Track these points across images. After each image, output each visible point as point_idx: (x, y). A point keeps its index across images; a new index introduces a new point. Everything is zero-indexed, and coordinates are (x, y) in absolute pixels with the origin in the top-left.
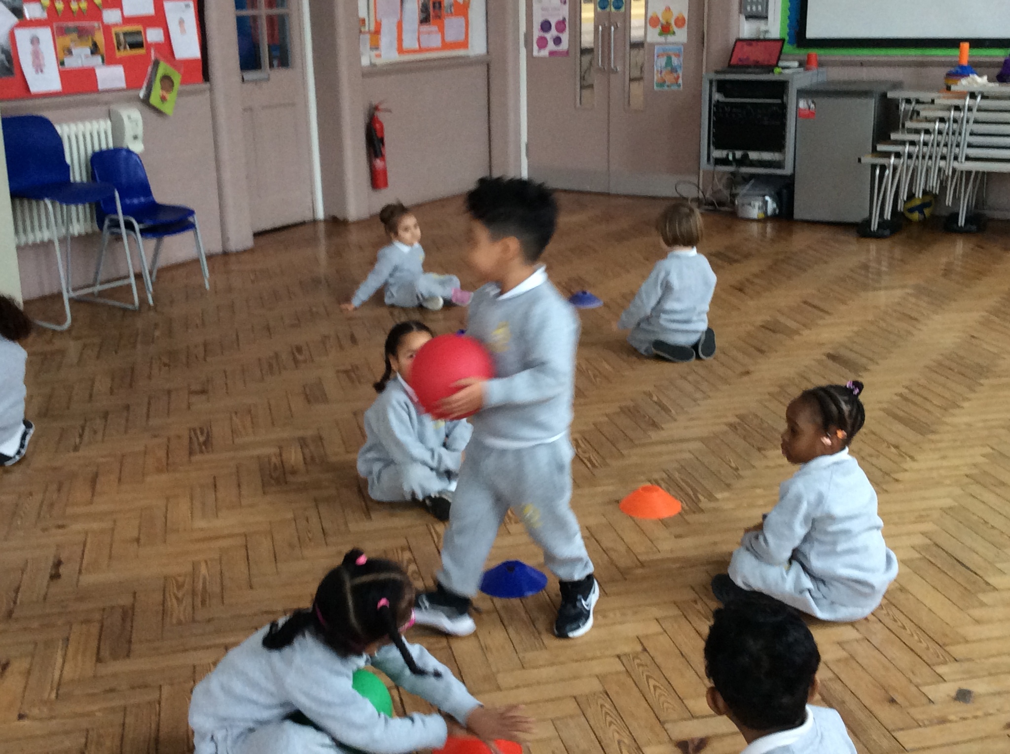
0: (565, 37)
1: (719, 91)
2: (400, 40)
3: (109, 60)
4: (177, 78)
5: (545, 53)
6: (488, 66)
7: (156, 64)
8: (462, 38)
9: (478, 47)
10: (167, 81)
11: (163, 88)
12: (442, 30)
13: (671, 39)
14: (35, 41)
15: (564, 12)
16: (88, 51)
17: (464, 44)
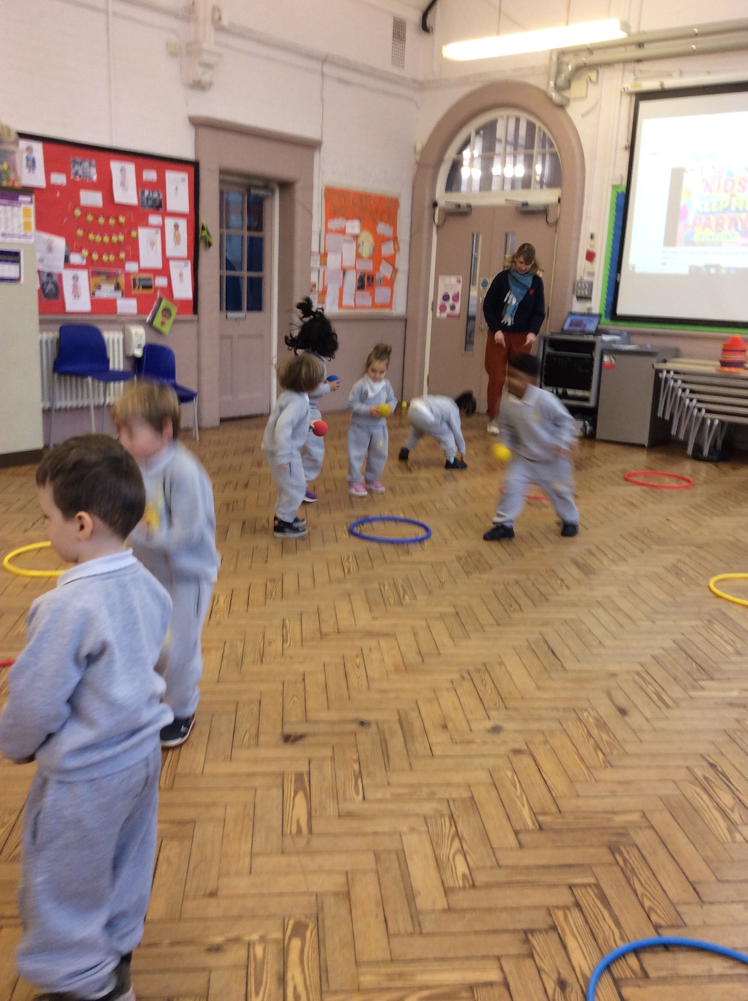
0: (458, 306)
1: (550, 346)
2: (341, 299)
3: (127, 295)
4: (174, 311)
5: (444, 315)
7: (160, 300)
8: (388, 301)
9: (399, 308)
10: (167, 312)
11: (163, 315)
12: (373, 295)
14: (75, 278)
15: (459, 289)
16: (113, 287)
17: (390, 306)
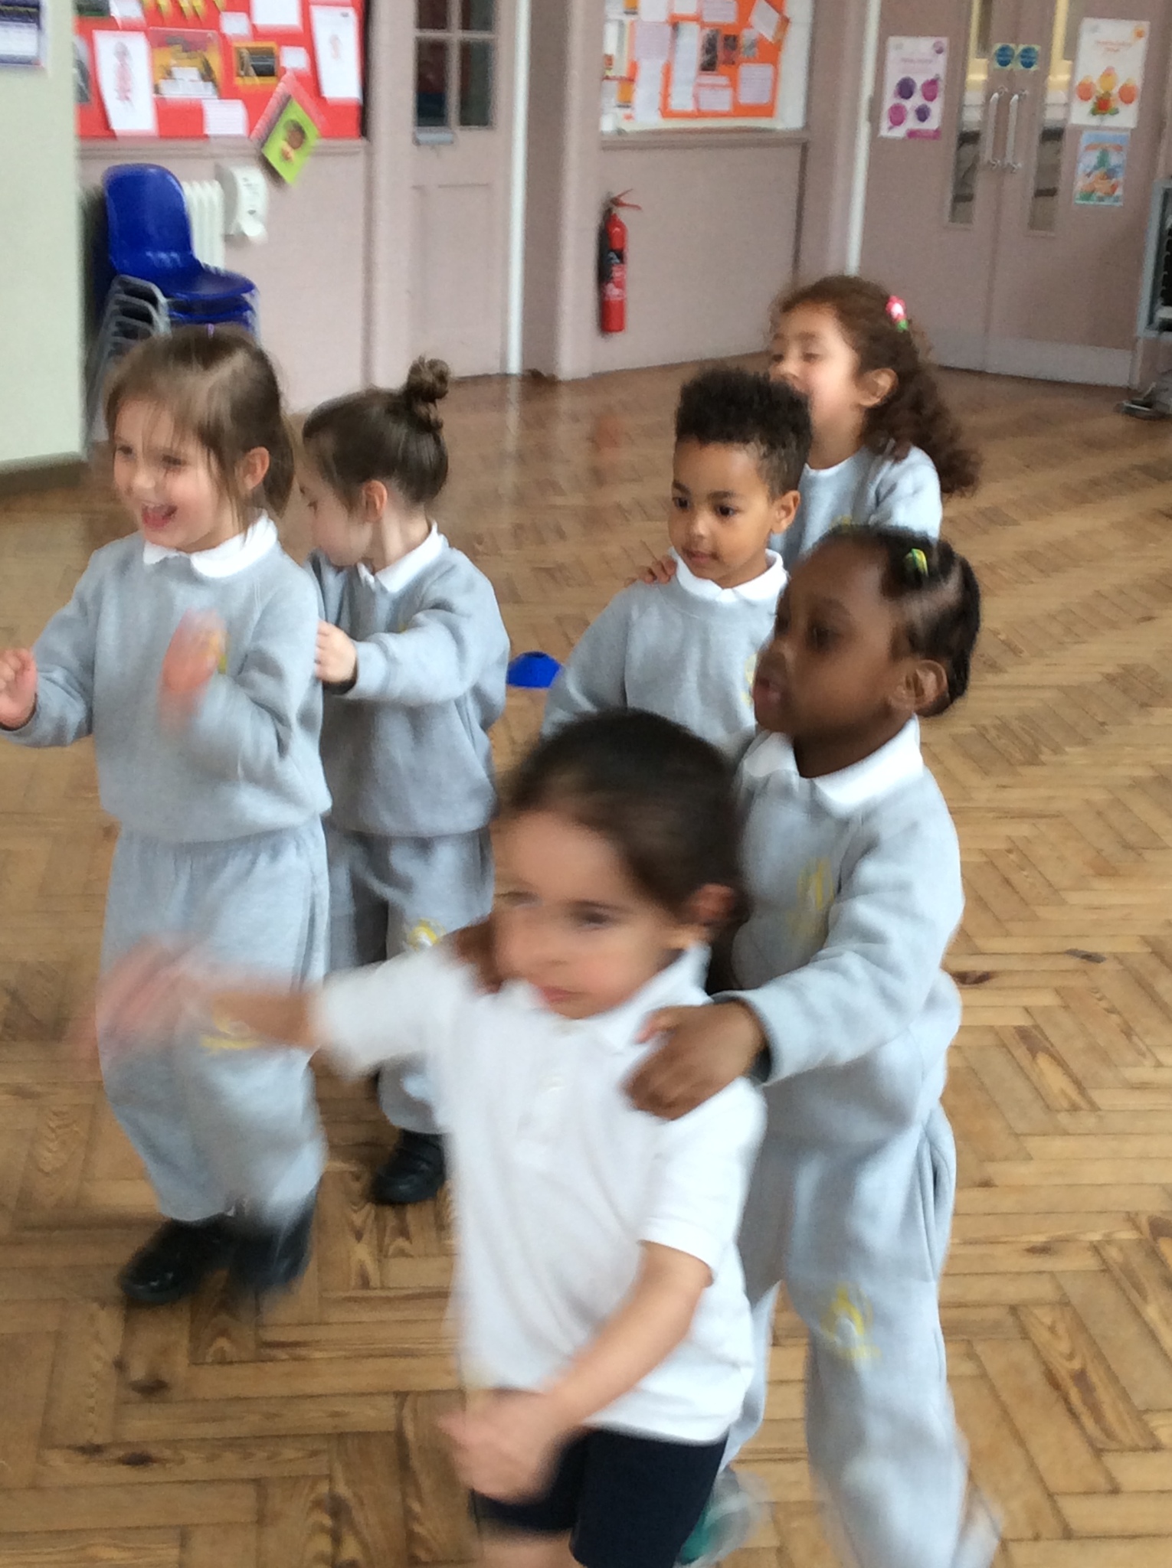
0: (936, 108)
2: (666, 95)
3: (227, 92)
5: (900, 132)
6: (805, 148)
8: (765, 100)
9: (790, 116)
10: (296, 133)
11: (287, 140)
12: (734, 84)
13: (1110, 121)
14: (123, 54)
15: (938, 67)
16: (196, 74)
17: (768, 110)
